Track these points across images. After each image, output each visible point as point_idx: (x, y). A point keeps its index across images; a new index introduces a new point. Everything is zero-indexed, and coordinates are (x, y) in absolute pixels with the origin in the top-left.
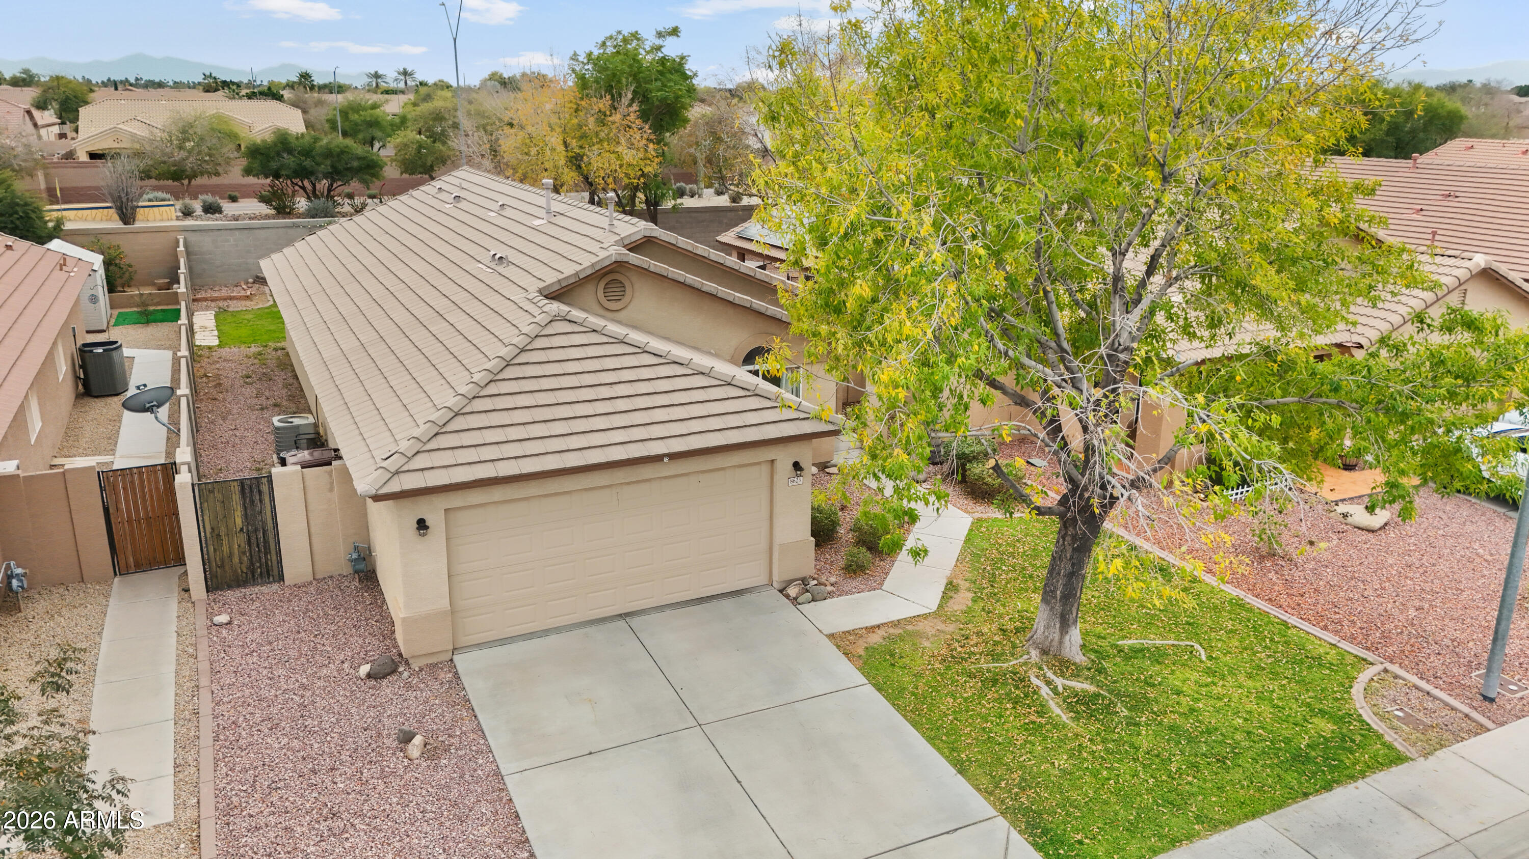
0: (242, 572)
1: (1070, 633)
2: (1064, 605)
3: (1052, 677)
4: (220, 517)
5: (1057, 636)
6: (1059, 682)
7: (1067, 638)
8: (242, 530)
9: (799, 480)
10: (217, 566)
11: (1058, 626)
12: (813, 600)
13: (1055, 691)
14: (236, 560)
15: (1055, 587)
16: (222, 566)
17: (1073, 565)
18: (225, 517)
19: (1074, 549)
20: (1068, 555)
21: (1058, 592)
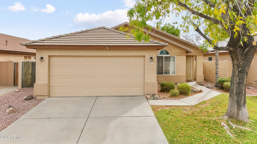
0: (30, 84)
1: (241, 110)
2: (238, 97)
3: (231, 124)
4: (27, 70)
5: (236, 111)
6: (234, 126)
7: (241, 112)
8: (31, 74)
9: (152, 63)
10: (25, 81)
11: (236, 106)
12: (154, 99)
13: (231, 128)
14: (29, 81)
15: (233, 89)
16: (26, 82)
17: (239, 79)
18: (28, 70)
19: (239, 71)
20: (237, 74)
21: (234, 91)
